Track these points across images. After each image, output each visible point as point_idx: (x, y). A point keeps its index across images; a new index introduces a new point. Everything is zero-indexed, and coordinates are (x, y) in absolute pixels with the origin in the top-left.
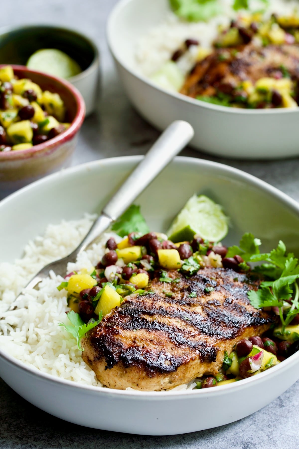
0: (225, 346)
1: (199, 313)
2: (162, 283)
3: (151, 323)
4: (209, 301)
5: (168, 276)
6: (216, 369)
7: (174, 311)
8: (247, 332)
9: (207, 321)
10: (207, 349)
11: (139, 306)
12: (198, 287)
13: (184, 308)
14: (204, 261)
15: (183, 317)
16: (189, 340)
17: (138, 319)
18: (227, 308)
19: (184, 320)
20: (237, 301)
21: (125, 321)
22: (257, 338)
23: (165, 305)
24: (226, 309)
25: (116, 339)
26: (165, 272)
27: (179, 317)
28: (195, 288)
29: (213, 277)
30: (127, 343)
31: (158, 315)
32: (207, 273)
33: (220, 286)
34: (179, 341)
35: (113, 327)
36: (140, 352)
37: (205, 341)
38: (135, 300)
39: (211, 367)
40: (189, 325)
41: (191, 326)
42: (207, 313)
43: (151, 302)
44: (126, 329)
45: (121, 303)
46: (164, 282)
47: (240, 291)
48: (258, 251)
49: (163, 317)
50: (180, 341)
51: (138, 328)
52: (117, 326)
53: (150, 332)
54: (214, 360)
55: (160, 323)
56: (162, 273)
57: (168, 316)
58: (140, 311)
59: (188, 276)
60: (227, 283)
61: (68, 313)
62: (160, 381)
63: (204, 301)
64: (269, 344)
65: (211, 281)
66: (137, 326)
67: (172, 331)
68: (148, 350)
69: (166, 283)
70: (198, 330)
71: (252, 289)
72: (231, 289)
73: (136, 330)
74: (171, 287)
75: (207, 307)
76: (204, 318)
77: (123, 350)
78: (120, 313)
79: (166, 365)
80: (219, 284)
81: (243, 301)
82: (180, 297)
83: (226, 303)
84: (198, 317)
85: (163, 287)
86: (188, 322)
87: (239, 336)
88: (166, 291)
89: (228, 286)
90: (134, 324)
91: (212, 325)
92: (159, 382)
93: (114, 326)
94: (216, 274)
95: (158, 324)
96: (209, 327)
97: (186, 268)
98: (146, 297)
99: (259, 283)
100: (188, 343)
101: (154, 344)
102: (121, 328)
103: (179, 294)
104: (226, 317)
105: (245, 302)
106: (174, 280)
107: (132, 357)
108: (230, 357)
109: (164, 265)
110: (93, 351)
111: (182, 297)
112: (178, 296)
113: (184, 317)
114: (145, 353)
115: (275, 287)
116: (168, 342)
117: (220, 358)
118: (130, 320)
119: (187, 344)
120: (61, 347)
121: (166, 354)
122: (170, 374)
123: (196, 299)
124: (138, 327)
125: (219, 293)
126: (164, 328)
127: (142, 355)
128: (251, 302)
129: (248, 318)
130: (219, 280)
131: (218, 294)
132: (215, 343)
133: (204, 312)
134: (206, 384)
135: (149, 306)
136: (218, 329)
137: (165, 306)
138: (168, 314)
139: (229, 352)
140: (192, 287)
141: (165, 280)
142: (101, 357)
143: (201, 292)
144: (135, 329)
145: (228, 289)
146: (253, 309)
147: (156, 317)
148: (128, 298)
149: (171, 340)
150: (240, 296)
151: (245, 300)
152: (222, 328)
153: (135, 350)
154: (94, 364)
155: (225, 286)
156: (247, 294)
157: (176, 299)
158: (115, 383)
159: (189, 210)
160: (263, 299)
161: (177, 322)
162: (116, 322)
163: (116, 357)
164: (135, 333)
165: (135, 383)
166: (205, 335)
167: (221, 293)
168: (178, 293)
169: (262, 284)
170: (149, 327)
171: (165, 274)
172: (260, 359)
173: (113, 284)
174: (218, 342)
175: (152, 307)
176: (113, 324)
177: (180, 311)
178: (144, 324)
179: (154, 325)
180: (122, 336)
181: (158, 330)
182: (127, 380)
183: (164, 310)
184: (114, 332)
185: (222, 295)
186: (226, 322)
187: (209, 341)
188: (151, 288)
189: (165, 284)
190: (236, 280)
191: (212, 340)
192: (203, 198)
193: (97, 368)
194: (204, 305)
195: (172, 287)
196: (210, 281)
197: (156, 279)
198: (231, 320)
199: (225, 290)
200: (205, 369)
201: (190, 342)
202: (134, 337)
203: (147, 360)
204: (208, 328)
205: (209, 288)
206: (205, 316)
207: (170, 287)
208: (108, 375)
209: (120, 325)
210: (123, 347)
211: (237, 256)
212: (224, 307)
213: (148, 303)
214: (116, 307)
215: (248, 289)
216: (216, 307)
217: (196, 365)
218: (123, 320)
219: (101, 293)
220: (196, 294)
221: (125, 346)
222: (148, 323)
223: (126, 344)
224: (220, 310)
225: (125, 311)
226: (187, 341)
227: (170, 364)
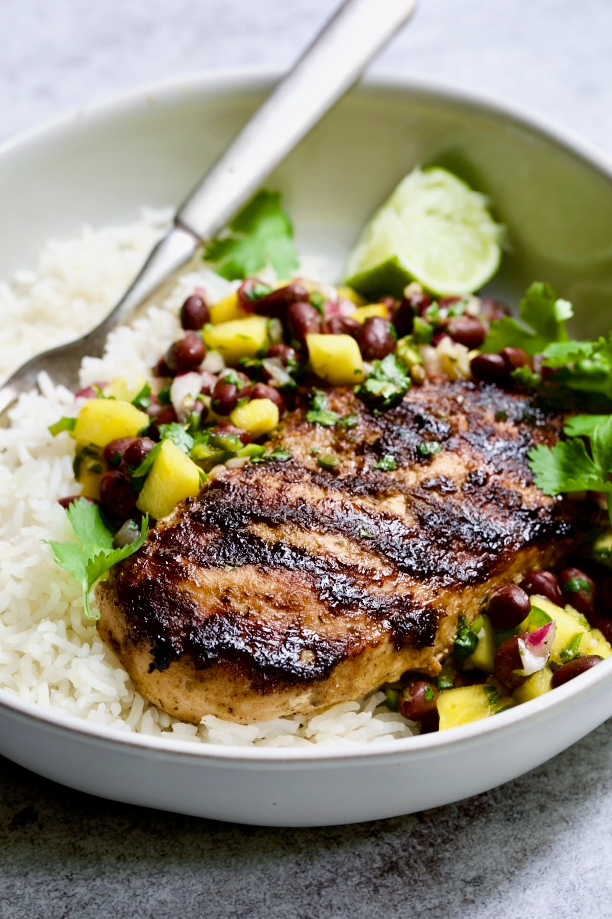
0: (460, 602)
1: (398, 515)
2: (311, 425)
3: (272, 548)
4: (428, 480)
5: (330, 405)
6: (436, 660)
7: (333, 513)
8: (520, 562)
9: (417, 536)
10: (411, 614)
11: (246, 496)
12: (401, 441)
13: (359, 502)
14: (422, 365)
15: (355, 529)
16: (365, 593)
17: (238, 536)
18: (472, 499)
19: (358, 539)
20: (497, 477)
21: (207, 541)
22: (545, 578)
23: (313, 494)
24: (469, 501)
25: (180, 592)
26: (322, 396)
27: (346, 531)
28: (393, 445)
29: (442, 413)
30: (208, 602)
31: (290, 526)
32: (428, 398)
33: (457, 436)
34: (340, 598)
35: (175, 558)
36: (239, 629)
37: (409, 593)
38: (239, 478)
39: (424, 656)
40: (368, 552)
41: (373, 554)
42: (418, 515)
43: (277, 485)
44: (206, 564)
45: (200, 487)
46: (318, 425)
47: (510, 449)
48: (564, 333)
49: (303, 532)
50: (342, 596)
51: (238, 563)
52: (185, 556)
53: (267, 574)
54: (429, 643)
55: (294, 549)
56: (314, 395)
57: (318, 527)
58: (245, 515)
59: (379, 410)
60: (479, 425)
61: (71, 505)
62: (287, 701)
63: (415, 479)
64: (578, 587)
65: (437, 423)
66: (234, 555)
67: (323, 569)
68: (259, 623)
69: (322, 428)
70: (392, 564)
71: (542, 442)
72: (486, 444)
73: (231, 568)
74: (334, 439)
75: (419, 498)
76: (409, 529)
77: (194, 624)
78: (195, 517)
79: (303, 662)
80: (457, 431)
81: (514, 476)
82: (355, 467)
83: (470, 485)
84: (394, 526)
85: (313, 438)
86: (367, 542)
87: (497, 574)
88: (320, 452)
89: (480, 435)
90: (229, 551)
91: (430, 547)
92: (284, 704)
93: (176, 556)
94: (452, 402)
95: (288, 552)
96: (422, 554)
97: (374, 387)
98: (267, 471)
99: (562, 420)
100: (364, 601)
101: (274, 607)
102: (193, 562)
103: (351, 459)
104: (467, 526)
105: (520, 479)
106: (341, 419)
107: (217, 643)
108: (472, 630)
109: (321, 375)
110: (122, 621)
111: (360, 469)
112: (349, 465)
113: (357, 529)
114: (251, 632)
115: (598, 438)
116: (312, 601)
117: (448, 632)
118: (219, 537)
119: (360, 605)
120: (49, 596)
121: (305, 634)
122: (312, 686)
123: (392, 475)
124: (237, 560)
125: (455, 456)
126: (302, 563)
127: (243, 636)
128: (536, 477)
129: (524, 524)
130: (458, 420)
131: (452, 459)
132: (434, 597)
133: (411, 513)
134: (407, 700)
135: (270, 498)
136: (445, 558)
137: (312, 498)
138: (317, 520)
139: (469, 617)
140: (386, 441)
141: (319, 419)
142: (139, 637)
143: (407, 454)
144: (230, 564)
145: (479, 445)
146: (541, 496)
147: (285, 531)
148: (219, 472)
149: (319, 596)
150: (510, 461)
151: (520, 472)
152: (455, 554)
153: (226, 622)
154: (124, 653)
155: (471, 437)
156: (526, 456)
157: (341, 477)
158: (173, 702)
159: (398, 212)
160: (568, 470)
161: (339, 544)
162: (183, 543)
163: (176, 642)
164: (228, 576)
165: (223, 705)
166: (409, 578)
167: (460, 456)
168: (349, 456)
169: (568, 426)
170: (266, 558)
171: (322, 401)
172: (546, 643)
173: (186, 427)
174: (443, 593)
175: (279, 499)
176: (176, 548)
177: (349, 512)
178: (253, 552)
179: (279, 554)
180: (195, 584)
181: (288, 568)
182: (204, 697)
183: (309, 510)
184: (177, 574)
185: (461, 460)
186: (465, 539)
187: (419, 592)
188: (282, 442)
189: (319, 430)
190: (501, 417)
191: (426, 590)
192: (440, 175)
193: (133, 662)
194: (412, 493)
195: (336, 438)
196: (433, 423)
197: (298, 412)
198: (478, 533)
199: (470, 446)
200: (406, 666)
201: (368, 599)
202: (225, 588)
203: (254, 652)
204: (419, 557)
205: (428, 445)
206: (413, 525)
207: (331, 439)
208: (158, 682)
209: (194, 553)
210: (197, 614)
211: (509, 351)
212: (465, 497)
213: (270, 487)
214: (188, 499)
215: (532, 441)
216: (443, 496)
217: (383, 658)
218: (201, 539)
219: (152, 459)
220: (395, 459)
221: (201, 613)
222: (264, 548)
223: (205, 606)
224: (454, 506)
225: (209, 512)
226: (360, 597)
227: (313, 661)
